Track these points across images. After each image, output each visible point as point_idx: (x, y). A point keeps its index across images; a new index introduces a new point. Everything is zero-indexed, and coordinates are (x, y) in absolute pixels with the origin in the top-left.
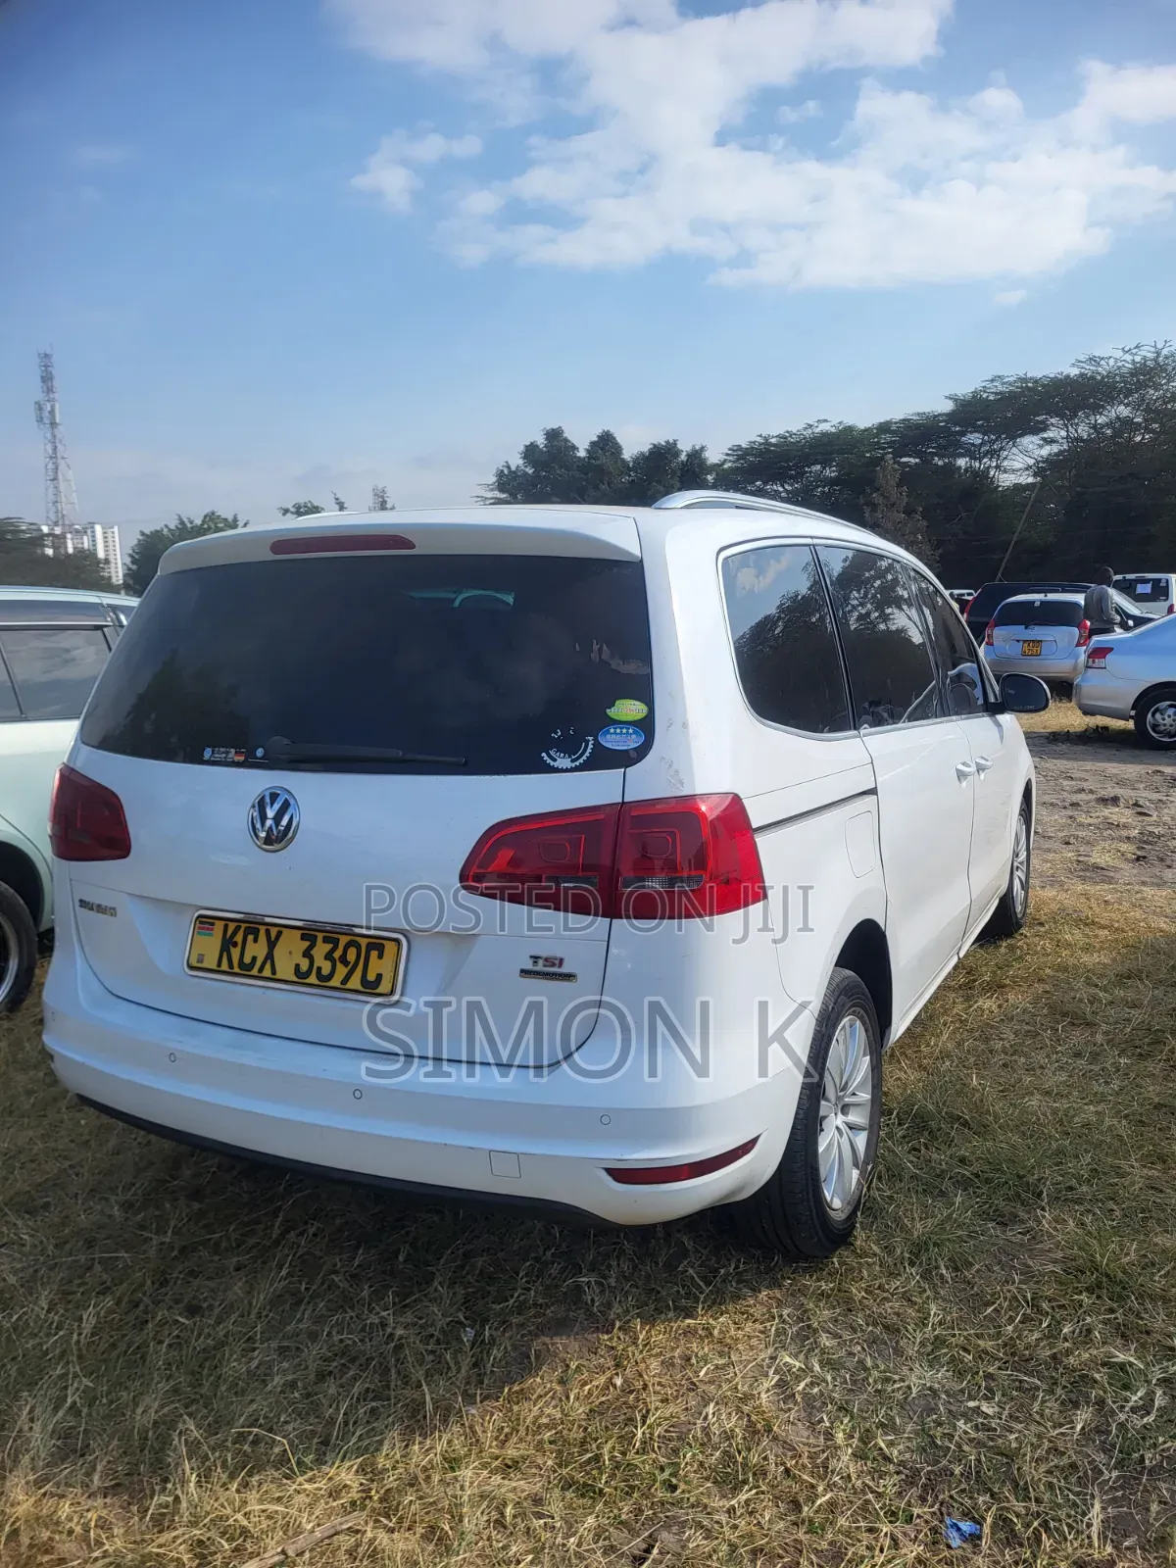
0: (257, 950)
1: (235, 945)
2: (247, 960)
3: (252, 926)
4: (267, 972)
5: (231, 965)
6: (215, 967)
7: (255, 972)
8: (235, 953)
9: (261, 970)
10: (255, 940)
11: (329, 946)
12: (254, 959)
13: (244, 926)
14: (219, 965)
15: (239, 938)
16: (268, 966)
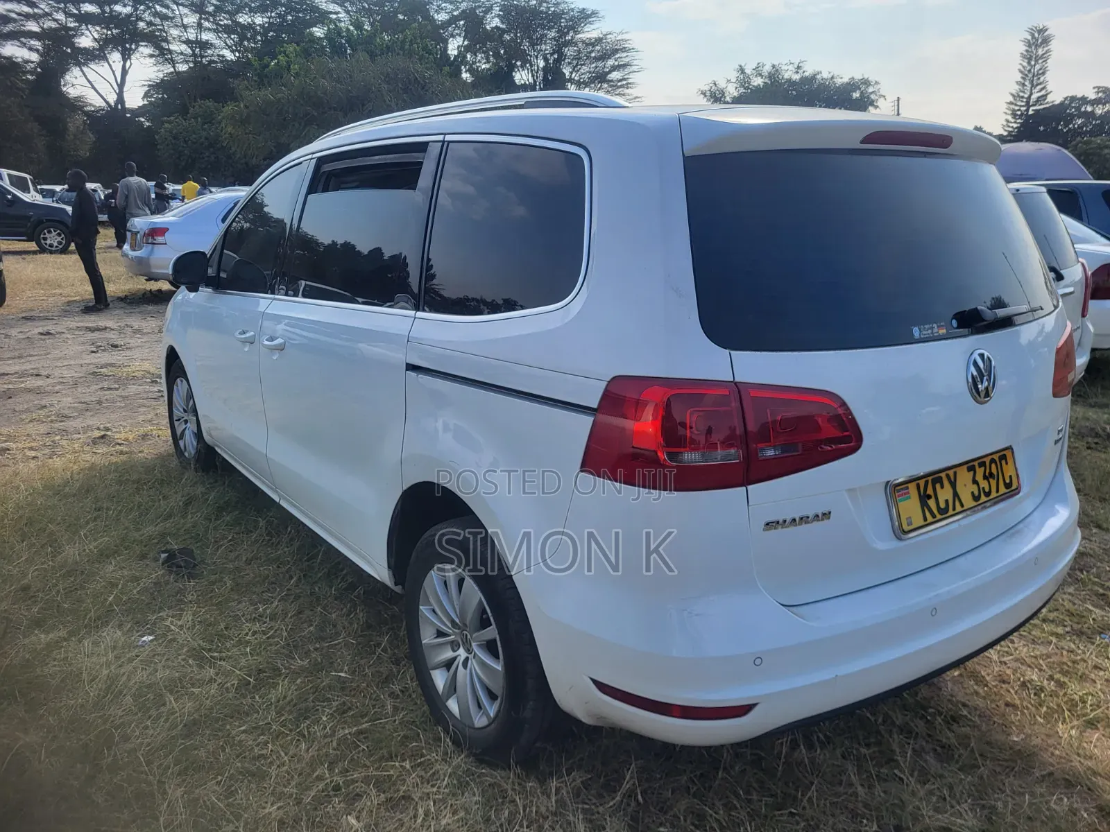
0: (945, 494)
1: (929, 497)
2: (942, 505)
3: (935, 478)
4: (958, 508)
5: (934, 516)
6: (923, 523)
7: (951, 512)
8: (932, 503)
9: (954, 509)
10: (942, 487)
11: (983, 468)
12: (947, 501)
13: (930, 479)
14: (925, 519)
15: (930, 491)
16: (957, 503)
